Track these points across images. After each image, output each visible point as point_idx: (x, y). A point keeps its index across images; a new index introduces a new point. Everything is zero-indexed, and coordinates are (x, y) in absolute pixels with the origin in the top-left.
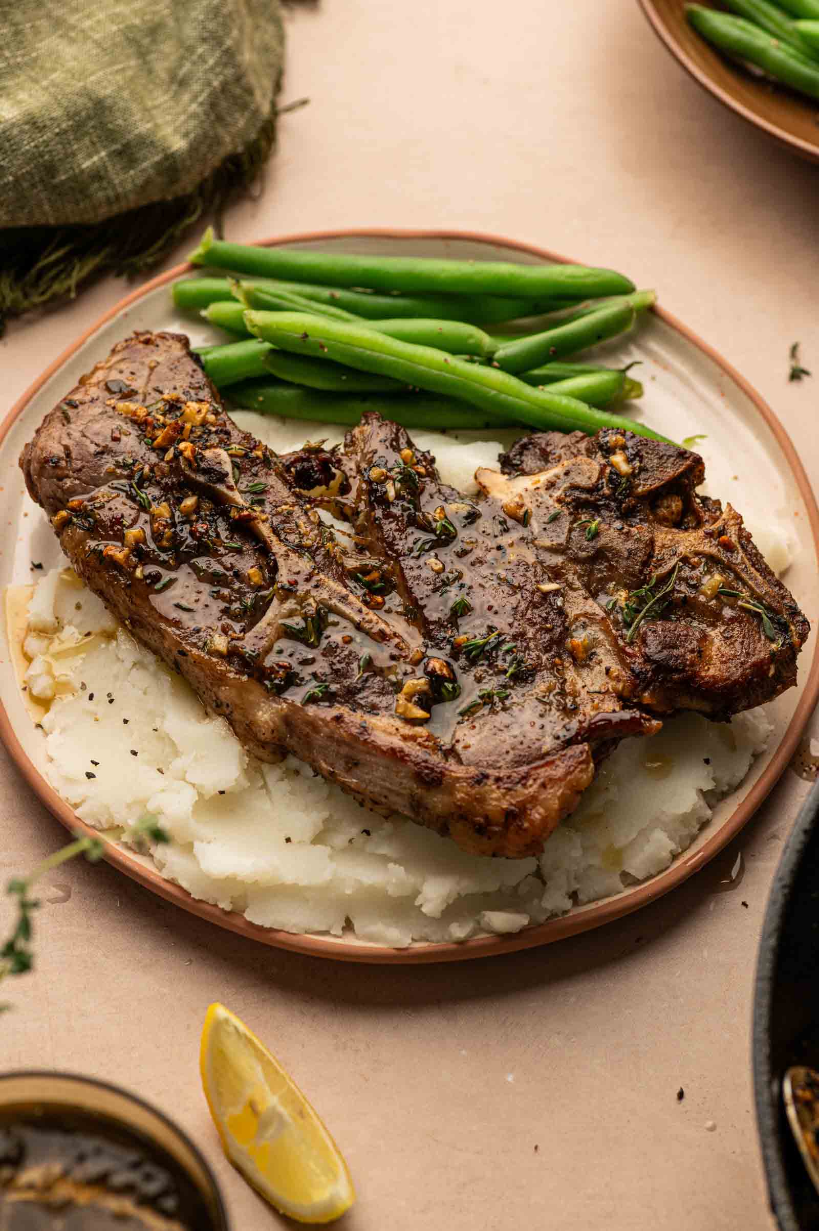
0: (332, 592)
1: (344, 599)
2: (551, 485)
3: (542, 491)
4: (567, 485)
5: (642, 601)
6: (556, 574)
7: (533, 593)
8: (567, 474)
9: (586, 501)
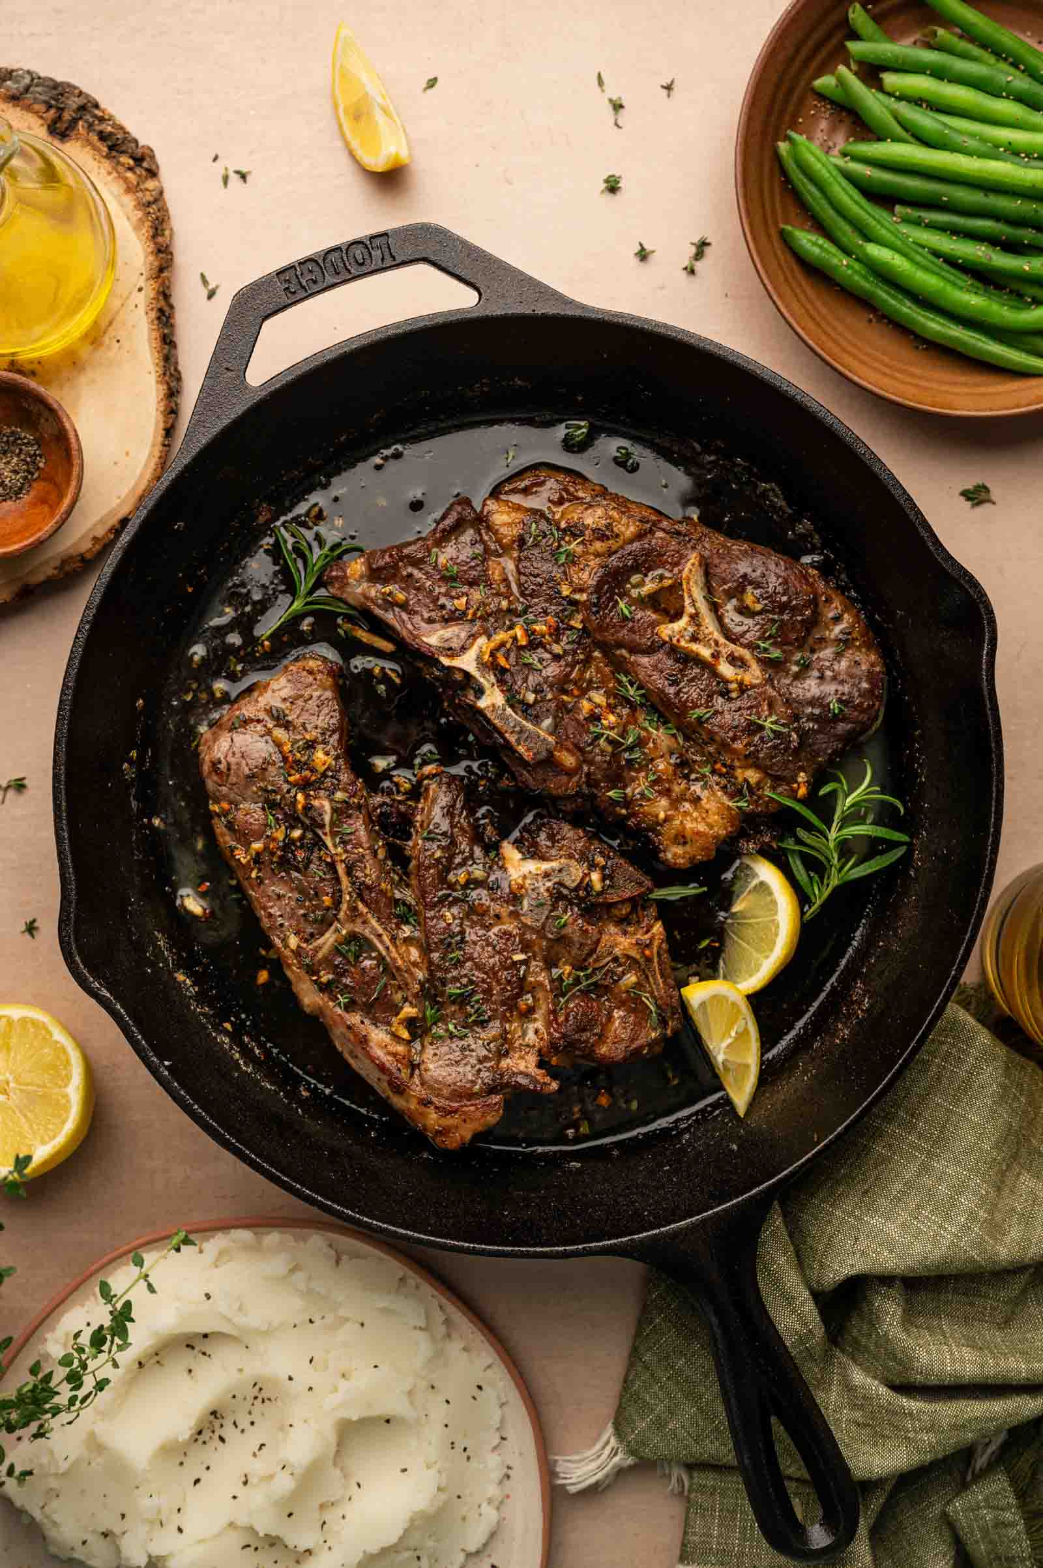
0: (373, 930)
1: (380, 936)
2: (547, 875)
3: (540, 878)
4: (556, 880)
5: (577, 981)
6: (526, 947)
7: (507, 959)
8: (560, 871)
9: (566, 896)
